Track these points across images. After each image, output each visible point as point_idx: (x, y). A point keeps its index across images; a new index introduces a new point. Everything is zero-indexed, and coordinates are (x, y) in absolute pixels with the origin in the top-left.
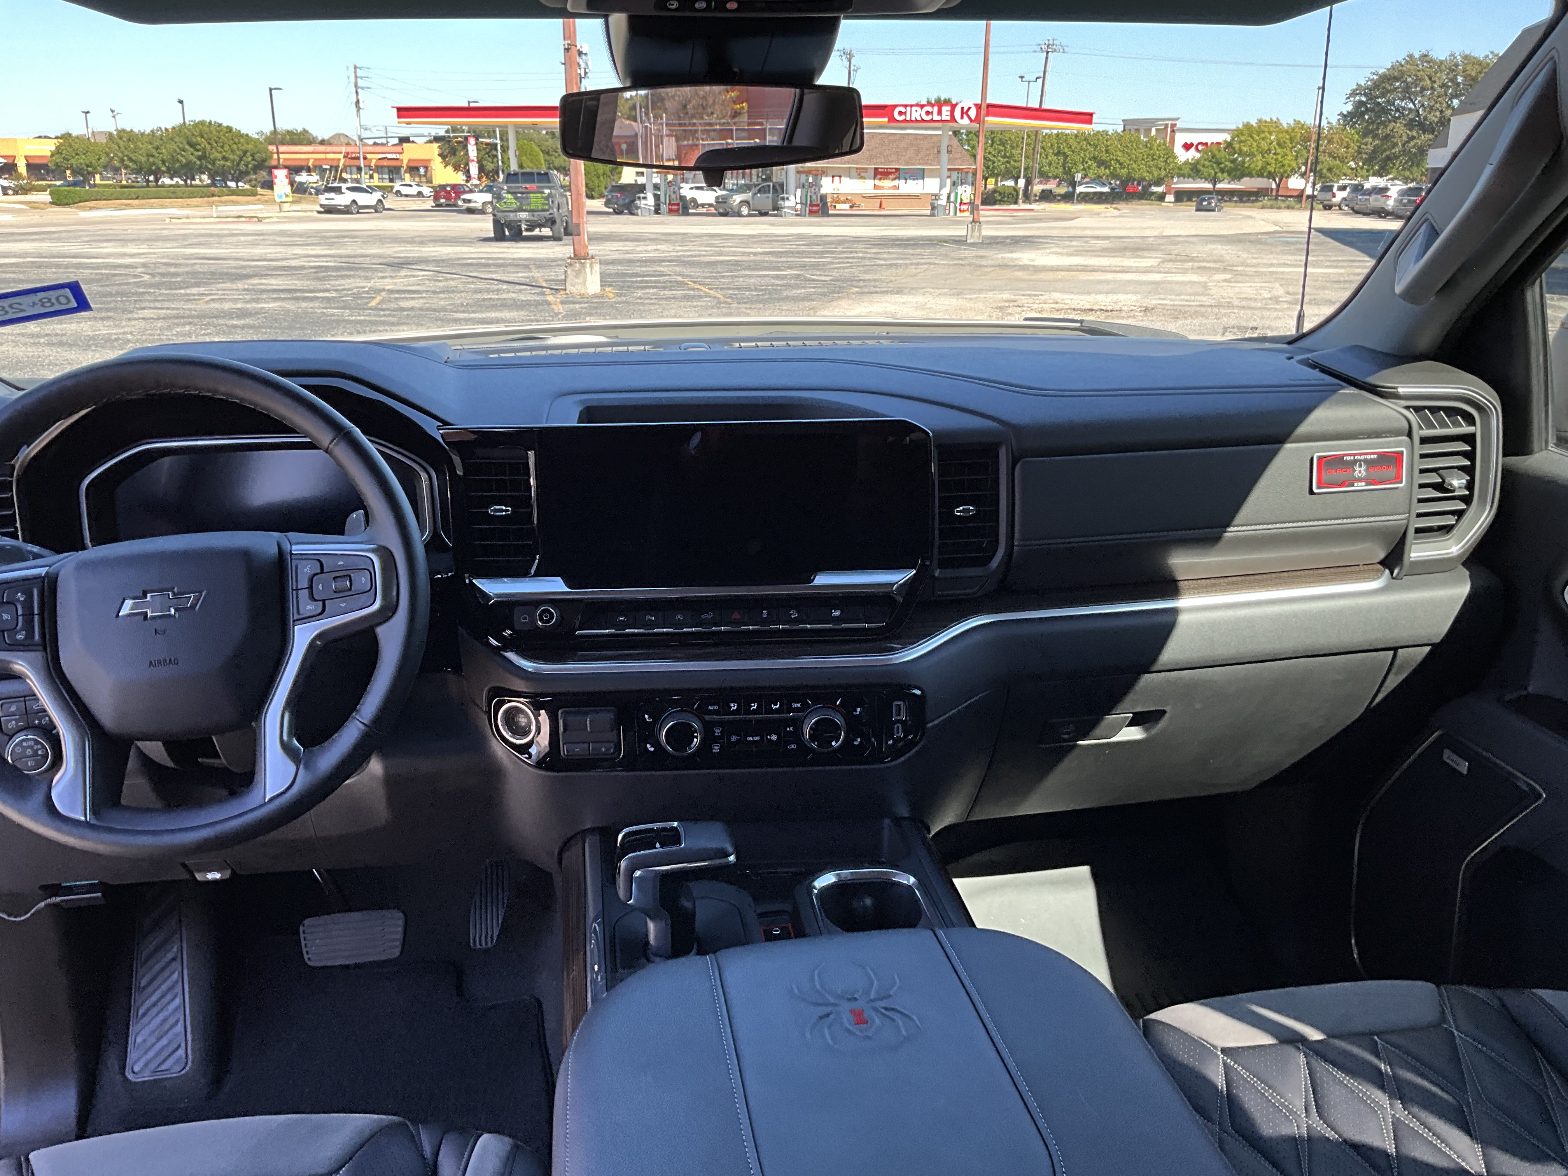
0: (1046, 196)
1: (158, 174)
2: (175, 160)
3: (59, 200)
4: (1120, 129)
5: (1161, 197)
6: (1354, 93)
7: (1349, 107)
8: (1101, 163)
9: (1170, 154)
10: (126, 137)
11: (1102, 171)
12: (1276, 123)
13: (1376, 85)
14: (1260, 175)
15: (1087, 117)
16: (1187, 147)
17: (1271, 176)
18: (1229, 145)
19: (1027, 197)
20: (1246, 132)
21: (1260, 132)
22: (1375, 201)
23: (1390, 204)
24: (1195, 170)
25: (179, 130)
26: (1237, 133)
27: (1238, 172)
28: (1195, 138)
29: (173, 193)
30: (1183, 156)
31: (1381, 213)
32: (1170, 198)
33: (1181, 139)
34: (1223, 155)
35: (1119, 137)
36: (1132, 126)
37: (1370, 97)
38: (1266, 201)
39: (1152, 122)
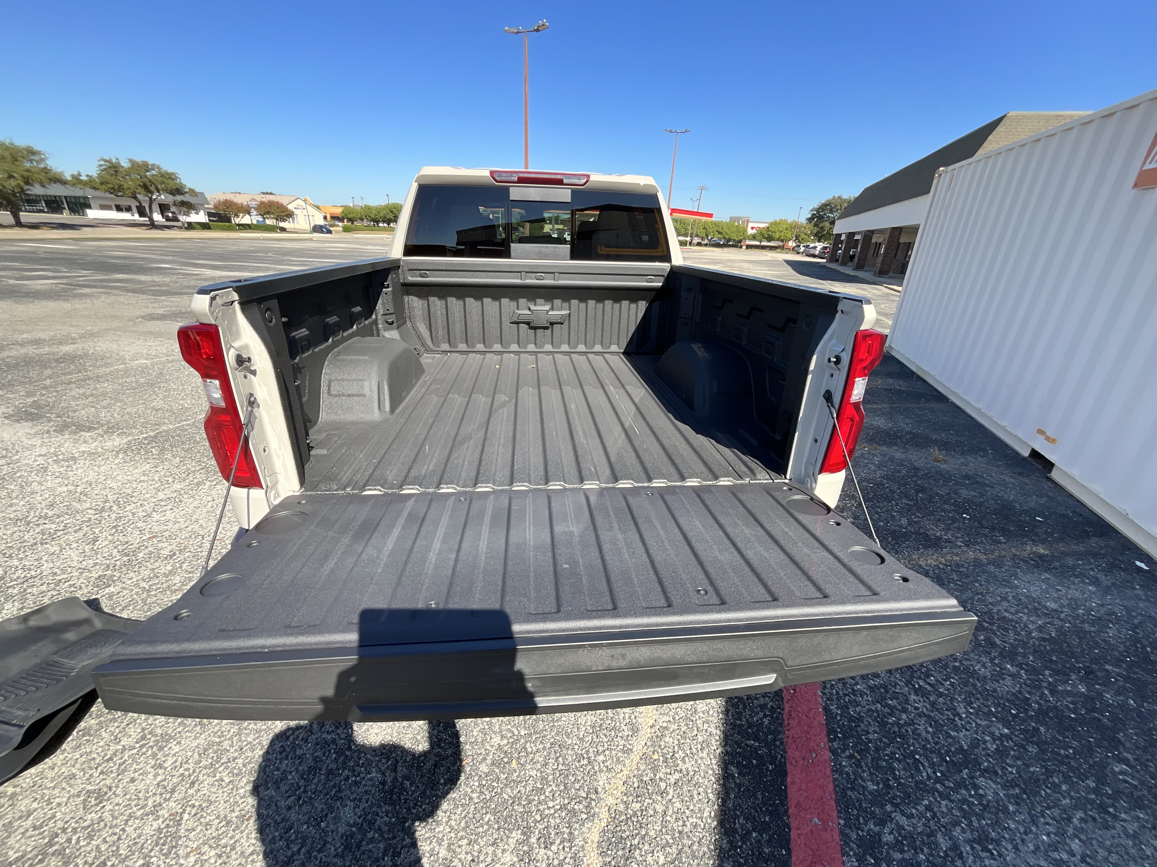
0: (699, 244)
1: (378, 222)
2: (385, 217)
3: (346, 230)
4: (728, 220)
5: (741, 247)
6: (812, 210)
7: (809, 216)
8: (720, 233)
9: (745, 230)
10: (368, 208)
11: (720, 236)
12: (786, 221)
13: (821, 208)
14: (778, 240)
15: (711, 215)
16: (752, 228)
17: (782, 241)
18: (768, 228)
19: (690, 244)
20: (775, 224)
21: (779, 224)
22: (812, 251)
23: (817, 253)
24: (754, 237)
25: (387, 206)
26: (772, 224)
27: (770, 239)
28: (755, 225)
29: (384, 229)
30: (750, 232)
31: (814, 256)
32: (744, 247)
33: (750, 225)
34: (764, 232)
35: (727, 223)
36: (733, 219)
37: (818, 212)
38: (778, 250)
39: (740, 218)
